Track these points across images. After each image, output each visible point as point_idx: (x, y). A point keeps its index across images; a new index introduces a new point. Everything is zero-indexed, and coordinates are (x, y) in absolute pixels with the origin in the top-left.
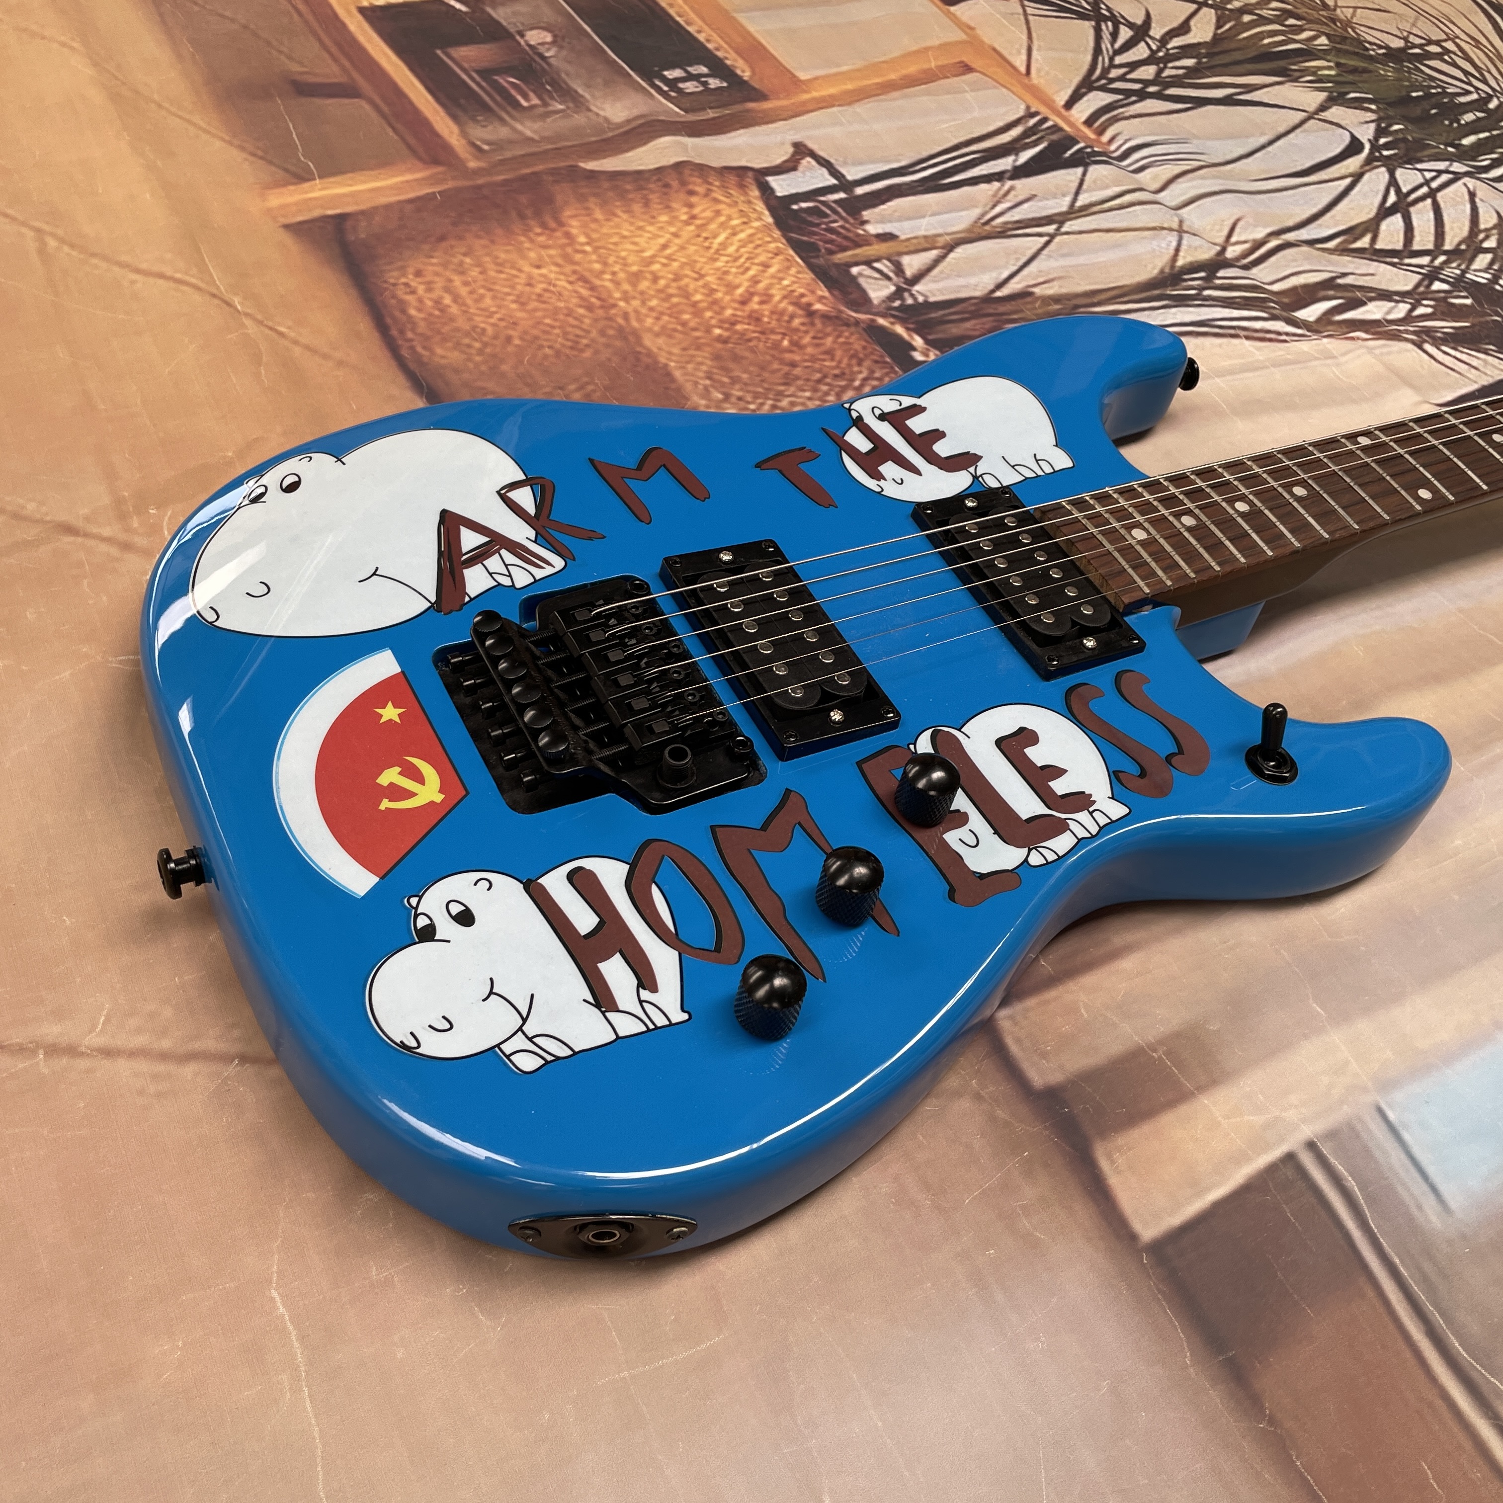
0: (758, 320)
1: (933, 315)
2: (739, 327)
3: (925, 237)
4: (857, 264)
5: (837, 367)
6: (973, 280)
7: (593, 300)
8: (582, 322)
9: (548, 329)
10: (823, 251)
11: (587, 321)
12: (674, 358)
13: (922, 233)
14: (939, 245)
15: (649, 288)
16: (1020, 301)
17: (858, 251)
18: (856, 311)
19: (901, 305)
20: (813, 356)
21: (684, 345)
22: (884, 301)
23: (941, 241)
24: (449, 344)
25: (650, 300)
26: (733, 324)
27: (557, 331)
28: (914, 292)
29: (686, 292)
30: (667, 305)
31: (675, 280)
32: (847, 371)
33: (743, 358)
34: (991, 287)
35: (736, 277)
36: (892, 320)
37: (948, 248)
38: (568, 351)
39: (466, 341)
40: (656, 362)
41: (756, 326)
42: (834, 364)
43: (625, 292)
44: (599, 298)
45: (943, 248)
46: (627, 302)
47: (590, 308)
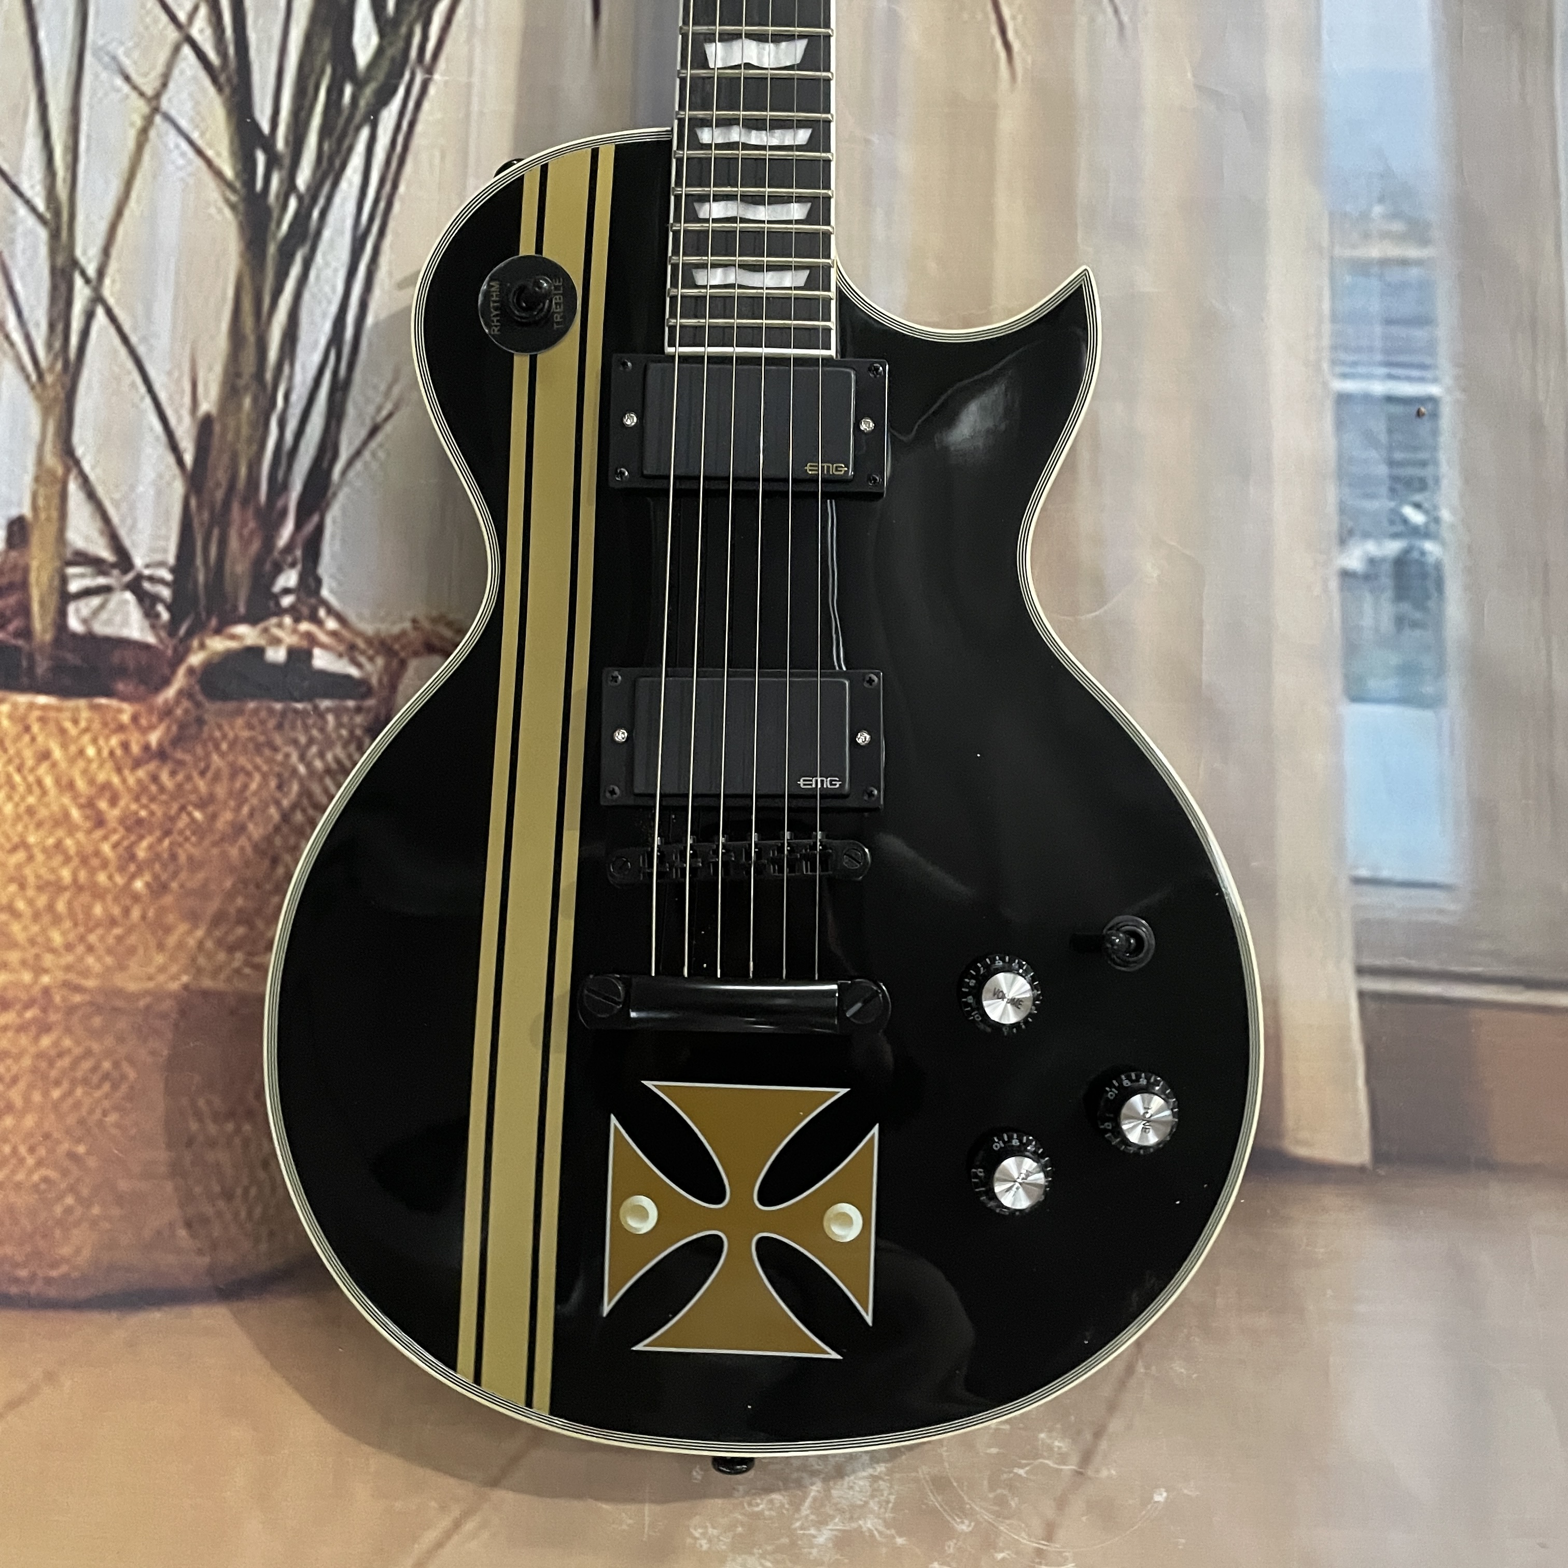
0: (140, 822)
1: (201, 578)
2: (141, 852)
3: (37, 479)
4: (62, 614)
5: (265, 776)
6: (148, 473)
7: (29, 1014)
8: (69, 1051)
9: (70, 1101)
10: (20, 642)
11: (67, 1042)
12: (174, 969)
13: (28, 479)
14: (60, 471)
15: (25, 928)
16: (216, 441)
17: (35, 594)
18: (166, 682)
19: (169, 608)
20: (230, 794)
21: (152, 943)
22: (153, 627)
23: (52, 461)
24: (58, 1233)
25: (49, 940)
26: (133, 857)
27: (79, 1092)
28: (147, 572)
29: (48, 883)
30: (68, 924)
31: (22, 886)
32: (277, 769)
33: (205, 885)
34: (171, 459)
35: (47, 805)
36: (195, 643)
37: (71, 463)
38: (119, 1094)
39: (58, 1210)
40: (174, 996)
41: (150, 832)
42: (257, 778)
43: (24, 963)
44: (27, 1006)
45: (67, 471)
46: (46, 971)
47: (46, 1028)
